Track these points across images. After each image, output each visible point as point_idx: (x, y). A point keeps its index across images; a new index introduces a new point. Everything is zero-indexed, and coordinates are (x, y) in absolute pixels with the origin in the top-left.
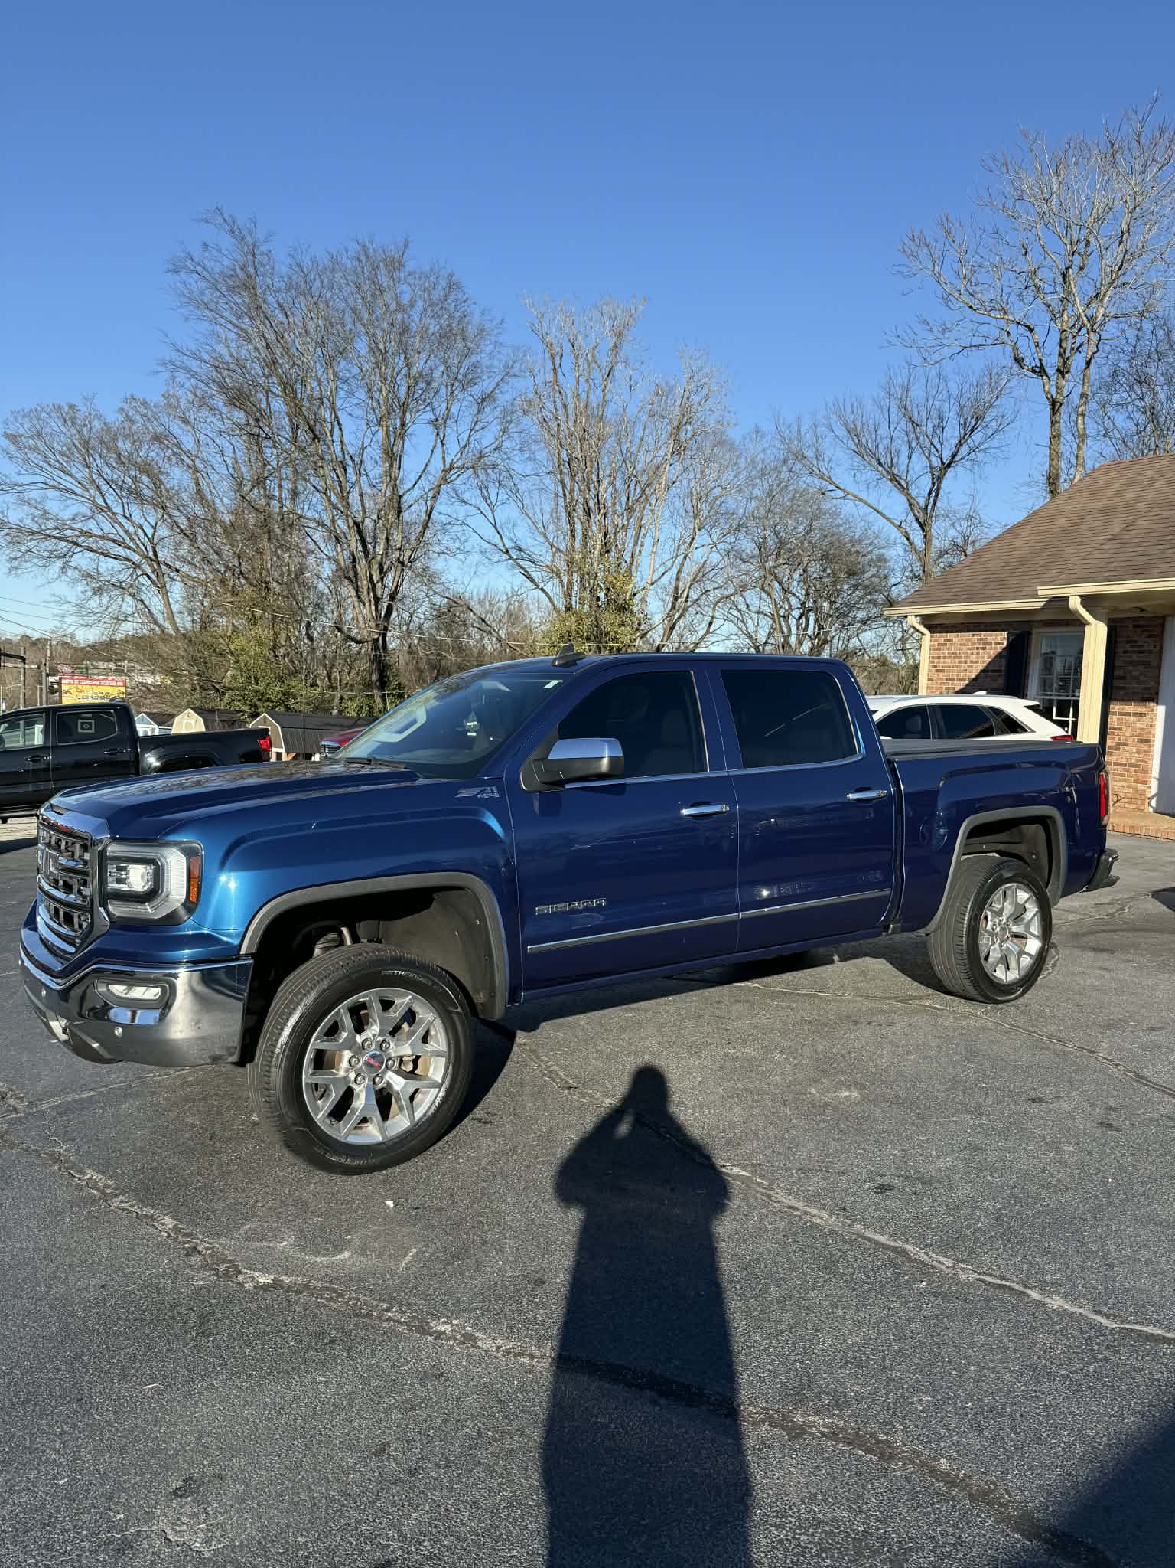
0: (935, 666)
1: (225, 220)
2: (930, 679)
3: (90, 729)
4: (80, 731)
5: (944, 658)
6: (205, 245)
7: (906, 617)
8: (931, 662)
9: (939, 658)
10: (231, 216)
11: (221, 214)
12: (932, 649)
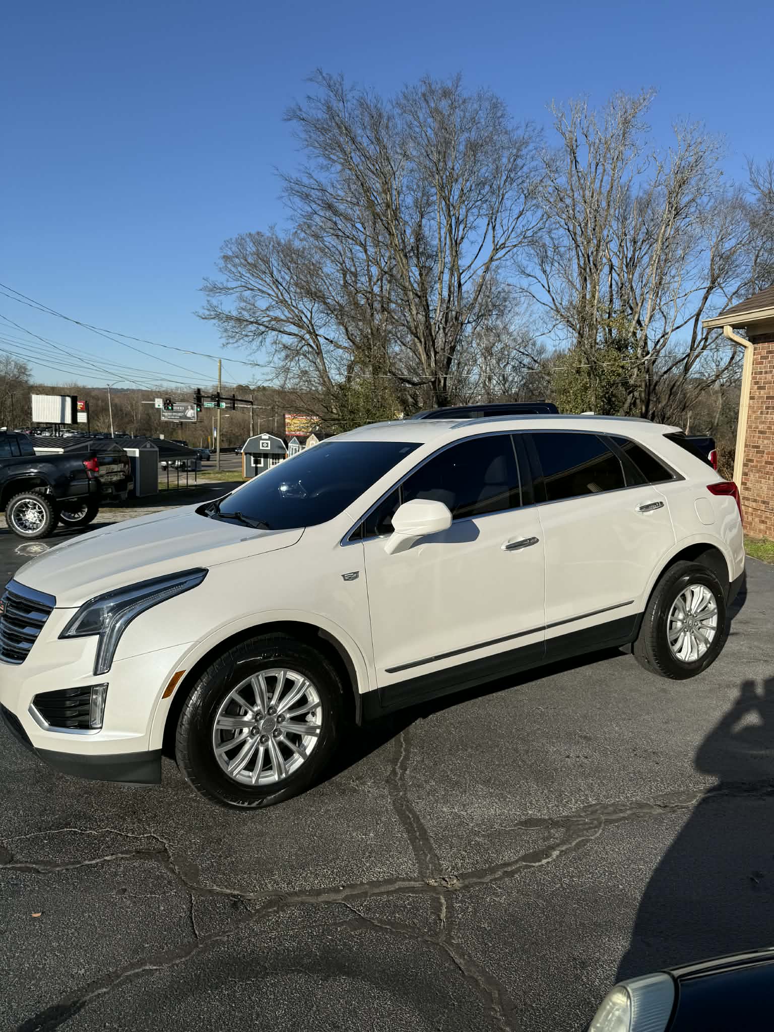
0: (757, 383)
1: (323, 77)
2: (752, 398)
3: (267, 447)
4: (261, 448)
5: (766, 373)
6: (309, 97)
7: (722, 327)
8: (754, 378)
9: (761, 373)
10: (327, 74)
11: (321, 73)
12: (755, 363)
